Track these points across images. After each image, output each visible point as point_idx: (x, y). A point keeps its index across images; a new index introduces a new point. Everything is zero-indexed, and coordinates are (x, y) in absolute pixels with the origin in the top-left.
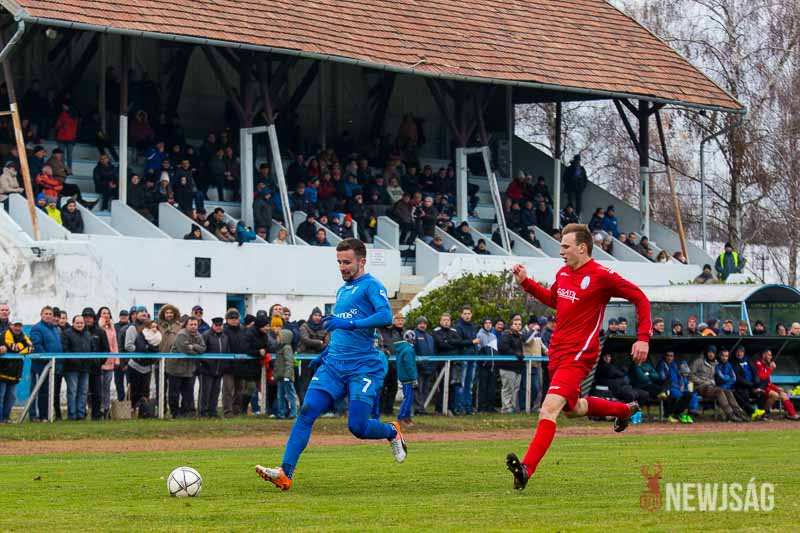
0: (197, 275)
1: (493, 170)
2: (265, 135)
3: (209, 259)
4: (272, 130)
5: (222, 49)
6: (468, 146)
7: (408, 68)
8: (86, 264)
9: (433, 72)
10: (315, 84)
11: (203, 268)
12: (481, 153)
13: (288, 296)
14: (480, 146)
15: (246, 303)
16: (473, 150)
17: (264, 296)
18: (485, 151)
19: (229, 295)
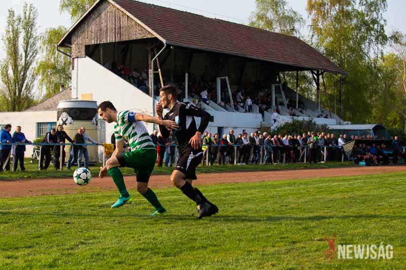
1: (283, 90)
2: (225, 79)
3: (213, 117)
6: (275, 83)
15: (222, 129)
16: (277, 85)
17: (227, 128)
18: (280, 84)
19: (218, 128)
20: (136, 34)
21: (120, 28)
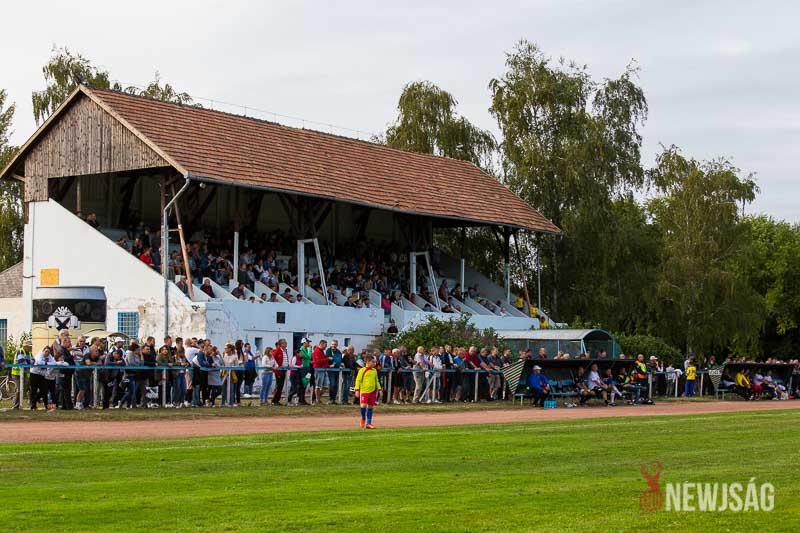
0: (278, 322)
2: (312, 244)
3: (284, 313)
4: (316, 241)
5: (286, 195)
6: (417, 251)
7: (390, 208)
8: (222, 316)
9: (402, 209)
10: (329, 215)
11: (281, 318)
12: (424, 256)
13: (326, 335)
14: (423, 251)
16: (419, 254)
17: (313, 334)
18: (426, 253)
19: (295, 334)
20: (136, 160)
21: (110, 148)
